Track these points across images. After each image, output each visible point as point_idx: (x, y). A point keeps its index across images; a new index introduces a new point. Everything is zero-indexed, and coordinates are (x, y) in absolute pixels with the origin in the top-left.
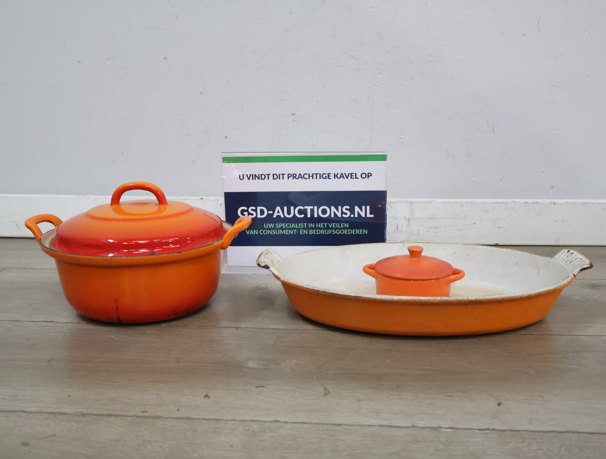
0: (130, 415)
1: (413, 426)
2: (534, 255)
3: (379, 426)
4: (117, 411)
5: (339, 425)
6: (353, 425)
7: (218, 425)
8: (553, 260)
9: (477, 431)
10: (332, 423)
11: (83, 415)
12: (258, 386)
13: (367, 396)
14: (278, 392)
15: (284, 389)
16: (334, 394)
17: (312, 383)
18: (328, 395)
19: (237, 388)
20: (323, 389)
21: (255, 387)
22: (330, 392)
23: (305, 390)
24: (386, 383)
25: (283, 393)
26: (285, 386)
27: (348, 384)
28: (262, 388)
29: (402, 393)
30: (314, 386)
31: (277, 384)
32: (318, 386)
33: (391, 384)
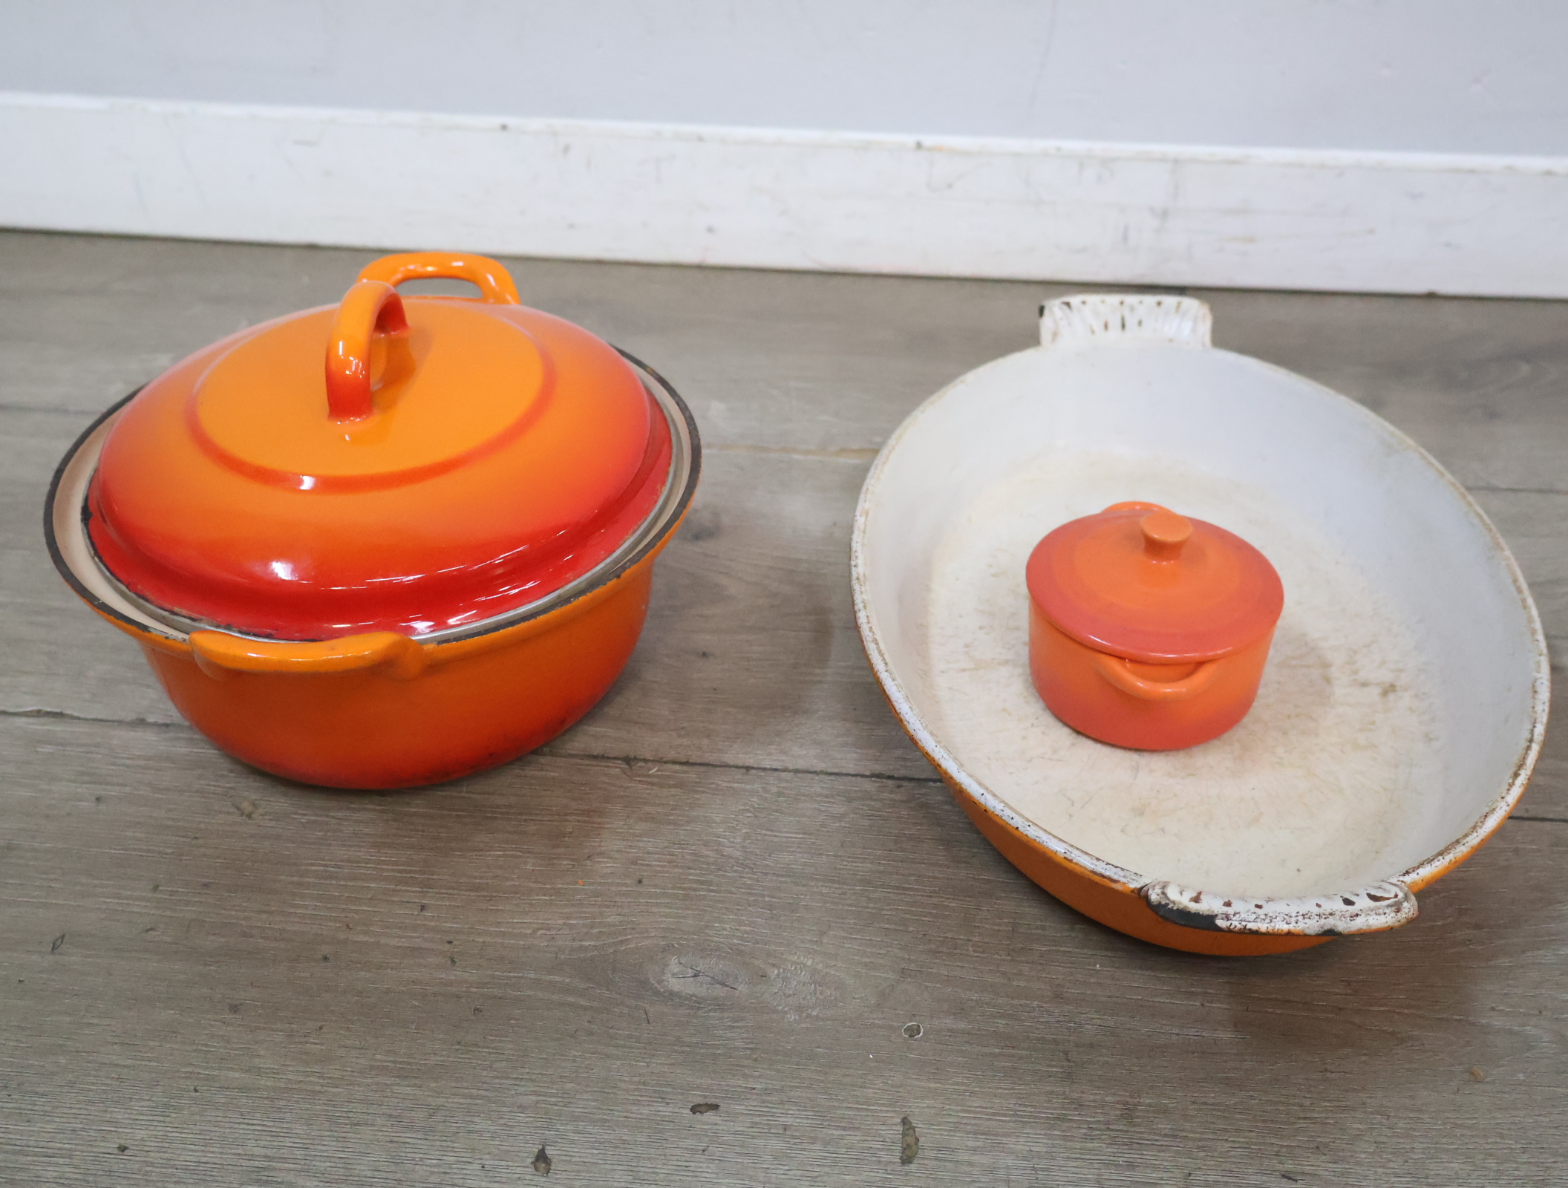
12: (699, 1105)
13: (1034, 1169)
14: (760, 1142)
15: (777, 1123)
16: (932, 1154)
17: (865, 1088)
18: (916, 1161)
19: (633, 1115)
20: (900, 1128)
21: (688, 1111)
22: (920, 1144)
23: (844, 1128)
24: (1092, 1097)
25: (775, 1144)
26: (781, 1106)
27: (974, 1099)
28: (709, 1116)
29: (1142, 1154)
30: (869, 1105)
31: (757, 1094)
32: (885, 1109)
33: (1107, 1099)
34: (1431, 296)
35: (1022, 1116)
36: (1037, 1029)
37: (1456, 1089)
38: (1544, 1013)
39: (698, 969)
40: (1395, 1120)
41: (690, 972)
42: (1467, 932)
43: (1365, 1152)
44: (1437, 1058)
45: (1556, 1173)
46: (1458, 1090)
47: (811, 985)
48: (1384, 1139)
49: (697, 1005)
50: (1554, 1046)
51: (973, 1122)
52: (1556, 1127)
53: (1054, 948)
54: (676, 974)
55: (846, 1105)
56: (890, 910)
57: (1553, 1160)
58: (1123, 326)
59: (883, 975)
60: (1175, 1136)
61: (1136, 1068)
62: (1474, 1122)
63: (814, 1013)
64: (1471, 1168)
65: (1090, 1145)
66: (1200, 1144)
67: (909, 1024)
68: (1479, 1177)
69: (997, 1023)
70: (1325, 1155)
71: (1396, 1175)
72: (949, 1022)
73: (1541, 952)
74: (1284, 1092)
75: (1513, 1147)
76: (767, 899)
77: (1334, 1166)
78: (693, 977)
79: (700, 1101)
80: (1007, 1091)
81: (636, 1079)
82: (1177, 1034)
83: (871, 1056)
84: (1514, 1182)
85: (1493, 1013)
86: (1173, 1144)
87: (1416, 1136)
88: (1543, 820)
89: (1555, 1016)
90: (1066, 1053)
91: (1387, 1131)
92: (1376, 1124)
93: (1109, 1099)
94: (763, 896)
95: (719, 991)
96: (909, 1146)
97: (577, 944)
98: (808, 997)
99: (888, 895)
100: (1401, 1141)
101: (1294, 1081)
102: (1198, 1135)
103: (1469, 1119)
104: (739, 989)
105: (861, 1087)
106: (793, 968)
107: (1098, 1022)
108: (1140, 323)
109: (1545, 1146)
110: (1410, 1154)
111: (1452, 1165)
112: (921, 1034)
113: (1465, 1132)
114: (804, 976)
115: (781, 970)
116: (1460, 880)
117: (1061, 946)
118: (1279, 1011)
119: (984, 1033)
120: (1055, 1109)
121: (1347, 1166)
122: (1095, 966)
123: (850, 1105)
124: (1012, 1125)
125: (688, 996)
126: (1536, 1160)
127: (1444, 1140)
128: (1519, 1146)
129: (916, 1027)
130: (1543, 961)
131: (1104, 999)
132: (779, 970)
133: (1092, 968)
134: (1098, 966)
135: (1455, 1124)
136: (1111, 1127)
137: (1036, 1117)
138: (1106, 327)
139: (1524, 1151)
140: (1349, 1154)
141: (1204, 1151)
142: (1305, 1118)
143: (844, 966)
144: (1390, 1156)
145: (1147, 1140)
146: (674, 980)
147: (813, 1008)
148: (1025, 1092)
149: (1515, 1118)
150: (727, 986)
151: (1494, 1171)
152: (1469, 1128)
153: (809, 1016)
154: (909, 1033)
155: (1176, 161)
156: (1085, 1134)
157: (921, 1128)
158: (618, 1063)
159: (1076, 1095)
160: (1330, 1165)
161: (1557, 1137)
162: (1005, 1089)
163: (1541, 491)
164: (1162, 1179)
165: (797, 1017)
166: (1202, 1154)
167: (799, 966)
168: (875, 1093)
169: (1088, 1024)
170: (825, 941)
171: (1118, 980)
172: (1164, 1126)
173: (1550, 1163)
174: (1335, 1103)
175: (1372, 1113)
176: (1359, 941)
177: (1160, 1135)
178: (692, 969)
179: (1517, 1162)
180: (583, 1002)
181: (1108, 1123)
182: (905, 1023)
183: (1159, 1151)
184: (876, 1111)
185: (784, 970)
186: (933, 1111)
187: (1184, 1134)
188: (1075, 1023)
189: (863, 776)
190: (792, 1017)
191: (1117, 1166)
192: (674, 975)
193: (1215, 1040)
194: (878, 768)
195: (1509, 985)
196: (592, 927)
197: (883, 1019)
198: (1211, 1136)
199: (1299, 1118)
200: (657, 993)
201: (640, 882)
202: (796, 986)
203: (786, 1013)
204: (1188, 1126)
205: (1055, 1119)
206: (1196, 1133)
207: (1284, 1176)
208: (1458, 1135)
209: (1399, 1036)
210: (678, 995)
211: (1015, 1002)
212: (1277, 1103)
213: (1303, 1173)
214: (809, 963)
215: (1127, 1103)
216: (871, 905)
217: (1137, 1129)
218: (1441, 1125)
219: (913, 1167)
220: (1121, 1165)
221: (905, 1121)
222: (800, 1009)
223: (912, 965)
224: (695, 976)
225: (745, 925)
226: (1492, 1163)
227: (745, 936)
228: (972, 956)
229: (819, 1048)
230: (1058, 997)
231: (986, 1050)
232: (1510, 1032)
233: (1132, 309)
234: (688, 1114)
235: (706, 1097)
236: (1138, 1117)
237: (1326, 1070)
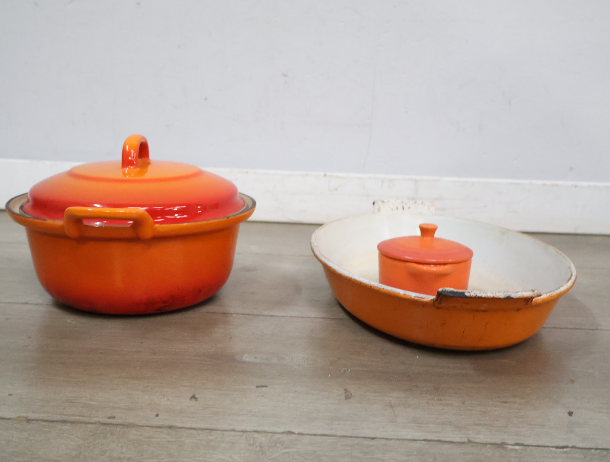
0: (93, 421)
1: (470, 442)
3: (425, 440)
4: (75, 416)
5: (373, 439)
6: (391, 439)
7: (211, 437)
9: (554, 449)
10: (363, 436)
11: (28, 421)
12: (260, 386)
13: (401, 401)
14: (286, 394)
15: (292, 390)
16: (358, 397)
17: (328, 382)
18: (352, 399)
19: (232, 388)
20: (343, 391)
22: (353, 395)
23: (321, 391)
24: (421, 385)
25: (293, 395)
26: (293, 386)
27: (373, 385)
28: (264, 388)
29: (444, 398)
30: (330, 386)
31: (283, 384)
32: (336, 387)
33: (427, 385)
35: (393, 389)
41: (253, 357)
43: (533, 397)
46: (567, 384)
47: (303, 360)
49: (256, 364)
53: (399, 353)
56: (332, 345)
58: (403, 209)
59: (332, 358)
60: (456, 393)
61: (437, 379)
63: (305, 366)
64: (577, 401)
65: (422, 395)
66: (467, 395)
67: (344, 369)
69: (380, 369)
70: (518, 398)
72: (360, 369)
73: (589, 355)
74: (497, 384)
76: (283, 342)
77: (523, 400)
82: (452, 372)
83: (329, 375)
84: (595, 404)
85: (575, 368)
86: (456, 395)
90: (409, 376)
93: (429, 385)
95: (265, 361)
96: (348, 395)
97: (205, 351)
98: (302, 363)
101: (501, 382)
104: (274, 361)
105: (326, 382)
106: (295, 357)
107: (420, 369)
108: (409, 208)
111: (569, 400)
112: (349, 371)
114: (300, 358)
115: (290, 357)
117: (402, 353)
119: (375, 371)
120: (407, 387)
121: (527, 400)
124: (390, 391)
125: (253, 362)
129: (347, 370)
130: (591, 357)
131: (421, 364)
133: (415, 358)
134: (417, 357)
136: (430, 391)
137: (399, 389)
138: (397, 208)
140: (528, 397)
142: (508, 390)
146: (247, 359)
148: (393, 384)
150: (268, 360)
153: (303, 367)
154: (344, 371)
155: (416, 180)
156: (420, 393)
157: (351, 391)
158: (224, 377)
159: (414, 385)
160: (520, 400)
166: (468, 397)
167: (297, 356)
168: (332, 384)
169: (416, 369)
170: (307, 351)
171: (426, 360)
172: (451, 391)
174: (519, 387)
175: (534, 389)
177: (450, 393)
179: (595, 399)
180: (209, 363)
181: (428, 390)
182: (342, 369)
183: (451, 397)
184: (333, 387)
186: (356, 388)
187: (460, 393)
188: (411, 369)
189: (318, 318)
190: (296, 367)
191: (434, 400)
193: (467, 373)
194: (324, 316)
195: (579, 362)
196: (212, 348)
197: (333, 368)
198: (471, 394)
199: (506, 390)
200: (240, 362)
202: (297, 360)
203: (293, 366)
204: (461, 391)
205: (406, 390)
206: (465, 393)
207: (503, 402)
210: (249, 362)
211: (386, 364)
212: (495, 387)
213: (510, 402)
214: (302, 355)
215: (435, 386)
217: (441, 392)
219: (350, 400)
220: (436, 400)
221: (345, 390)
222: (299, 365)
223: (343, 356)
224: (255, 358)
225: (275, 347)
227: (275, 350)
228: (367, 355)
229: (308, 373)
230: (403, 363)
231: (376, 375)
232: (583, 372)
233: (406, 203)
234: (255, 388)
235: (262, 384)
236: (441, 389)
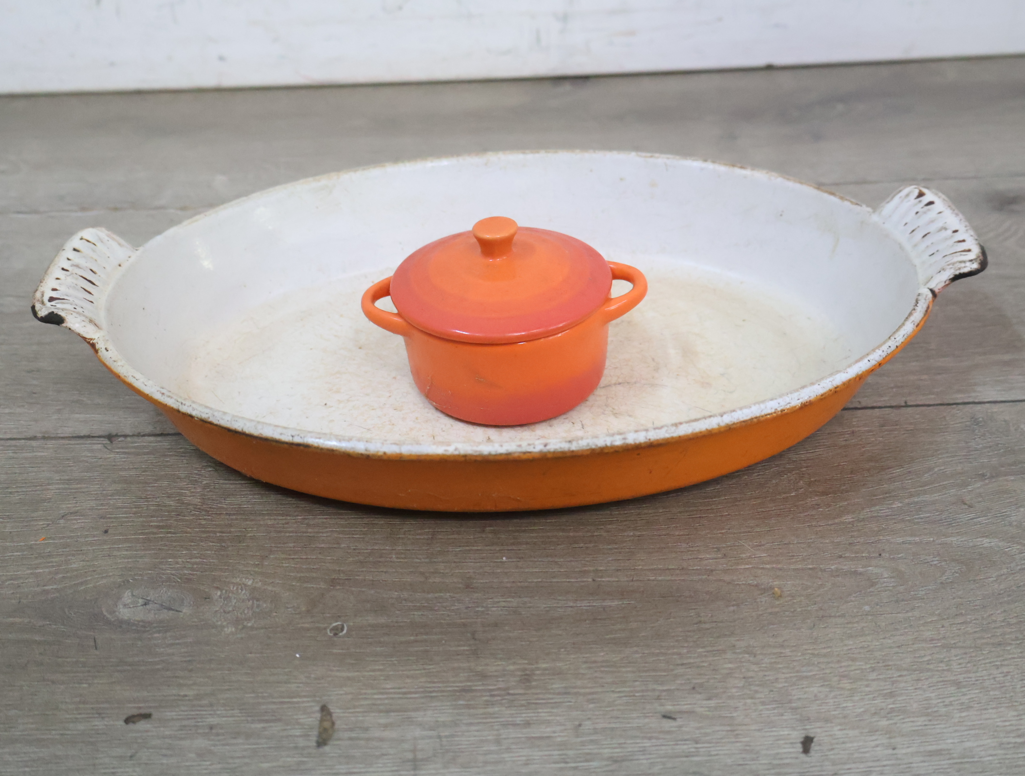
2: (826, 195)
8: (875, 218)
12: (134, 716)
13: (439, 737)
14: (186, 743)
15: (204, 723)
16: (347, 735)
17: (289, 683)
18: (331, 742)
19: (69, 732)
20: (318, 715)
21: (122, 723)
22: (336, 727)
23: (267, 721)
24: (494, 668)
25: (201, 743)
26: (210, 708)
27: (388, 682)
28: (142, 725)
29: (538, 713)
30: (292, 698)
31: (189, 700)
32: (305, 699)
33: (508, 668)
34: (770, 68)
35: (431, 692)
36: (448, 615)
37: (812, 625)
38: (883, 555)
39: (149, 598)
40: (761, 657)
41: (141, 601)
42: (817, 498)
43: (735, 687)
44: (795, 601)
45: (902, 685)
46: (814, 626)
47: (249, 601)
48: (750, 674)
49: (143, 629)
50: (893, 580)
51: (386, 701)
52: (899, 647)
53: (467, 548)
54: (128, 604)
55: (270, 700)
56: (327, 532)
57: (898, 674)
59: (315, 586)
60: (568, 693)
61: (534, 639)
62: (829, 650)
63: (249, 625)
64: (828, 690)
65: (490, 710)
66: (590, 697)
67: (335, 624)
68: (835, 697)
69: (414, 615)
70: (700, 693)
71: (763, 703)
72: (371, 619)
73: (877, 507)
74: (663, 644)
75: (864, 667)
76: (218, 534)
77: (710, 702)
78: (142, 605)
79: (135, 712)
80: (419, 672)
81: (78, 699)
82: (571, 607)
83: (298, 656)
84: (865, 697)
85: (841, 560)
86: (566, 700)
87: (780, 668)
88: (873, 408)
89: (891, 557)
90: (473, 634)
91: (754, 668)
92: (744, 662)
93: (511, 667)
94: (215, 532)
95: (165, 615)
96: (325, 730)
97: (38, 589)
98: (246, 612)
99: (325, 520)
100: (766, 673)
101: (673, 634)
102: (588, 690)
103: (824, 648)
104: (184, 611)
105: (286, 683)
106: (235, 588)
107: (503, 604)
109: (890, 663)
110: (774, 684)
111: (812, 689)
112: (345, 632)
113: (822, 660)
114: (244, 594)
115: (224, 591)
116: (808, 460)
117: (473, 546)
118: (660, 578)
119: (401, 624)
120: (461, 682)
121: (720, 701)
122: (502, 559)
123: (274, 700)
124: (422, 700)
125: (136, 622)
126: (884, 676)
127: (804, 669)
128: (868, 666)
129: (340, 627)
130: (879, 515)
131: (509, 585)
132: (221, 591)
133: (499, 561)
134: (504, 558)
135: (813, 654)
136: (511, 692)
137: (443, 691)
139: (873, 670)
140: (721, 690)
141: (593, 703)
142: (682, 664)
143: (280, 582)
144: (757, 688)
145: (544, 699)
146: (126, 610)
147: (249, 620)
148: (434, 670)
149: (863, 643)
150: (173, 610)
151: (849, 690)
152: (825, 656)
153: (244, 627)
154: (333, 632)
156: (487, 701)
157: (336, 711)
158: (62, 687)
159: (480, 668)
160: (705, 702)
161: (901, 655)
162: (416, 670)
163: (857, 183)
164: (554, 732)
165: (233, 629)
166: (591, 706)
167: (240, 587)
168: (298, 687)
169: (493, 607)
170: (266, 563)
171: (521, 568)
172: (557, 685)
173: (896, 677)
174: (709, 649)
175: (740, 653)
176: (727, 515)
177: (554, 694)
178: (142, 598)
179: (867, 680)
180: (37, 638)
181: (508, 689)
182: (331, 624)
183: (553, 708)
184: (298, 703)
185: (226, 591)
186: (350, 697)
187: (575, 690)
188: (483, 607)
190: (230, 630)
191: (515, 725)
192: (125, 605)
193: (604, 608)
195: (852, 537)
196: (57, 573)
197: (312, 622)
198: (600, 690)
199: (678, 665)
200: (108, 622)
201: (106, 532)
202: (235, 603)
203: (223, 627)
204: (579, 683)
205: (459, 691)
206: (587, 688)
207: (665, 717)
208: (816, 663)
209: (763, 587)
210: (128, 623)
211: (430, 596)
212: (658, 655)
213: (681, 712)
214: (250, 583)
215: (526, 670)
216: (310, 530)
217: (533, 691)
218: (800, 656)
219: (327, 748)
220: (519, 725)
221: (324, 709)
222: (237, 622)
223: (342, 575)
224: (145, 604)
225: (196, 558)
226: (846, 683)
227: (195, 566)
228: (394, 562)
229: (251, 653)
230: (469, 586)
231: (403, 639)
232: (855, 573)
234: (121, 725)
235: (140, 708)
236: (536, 680)
237: (700, 622)
